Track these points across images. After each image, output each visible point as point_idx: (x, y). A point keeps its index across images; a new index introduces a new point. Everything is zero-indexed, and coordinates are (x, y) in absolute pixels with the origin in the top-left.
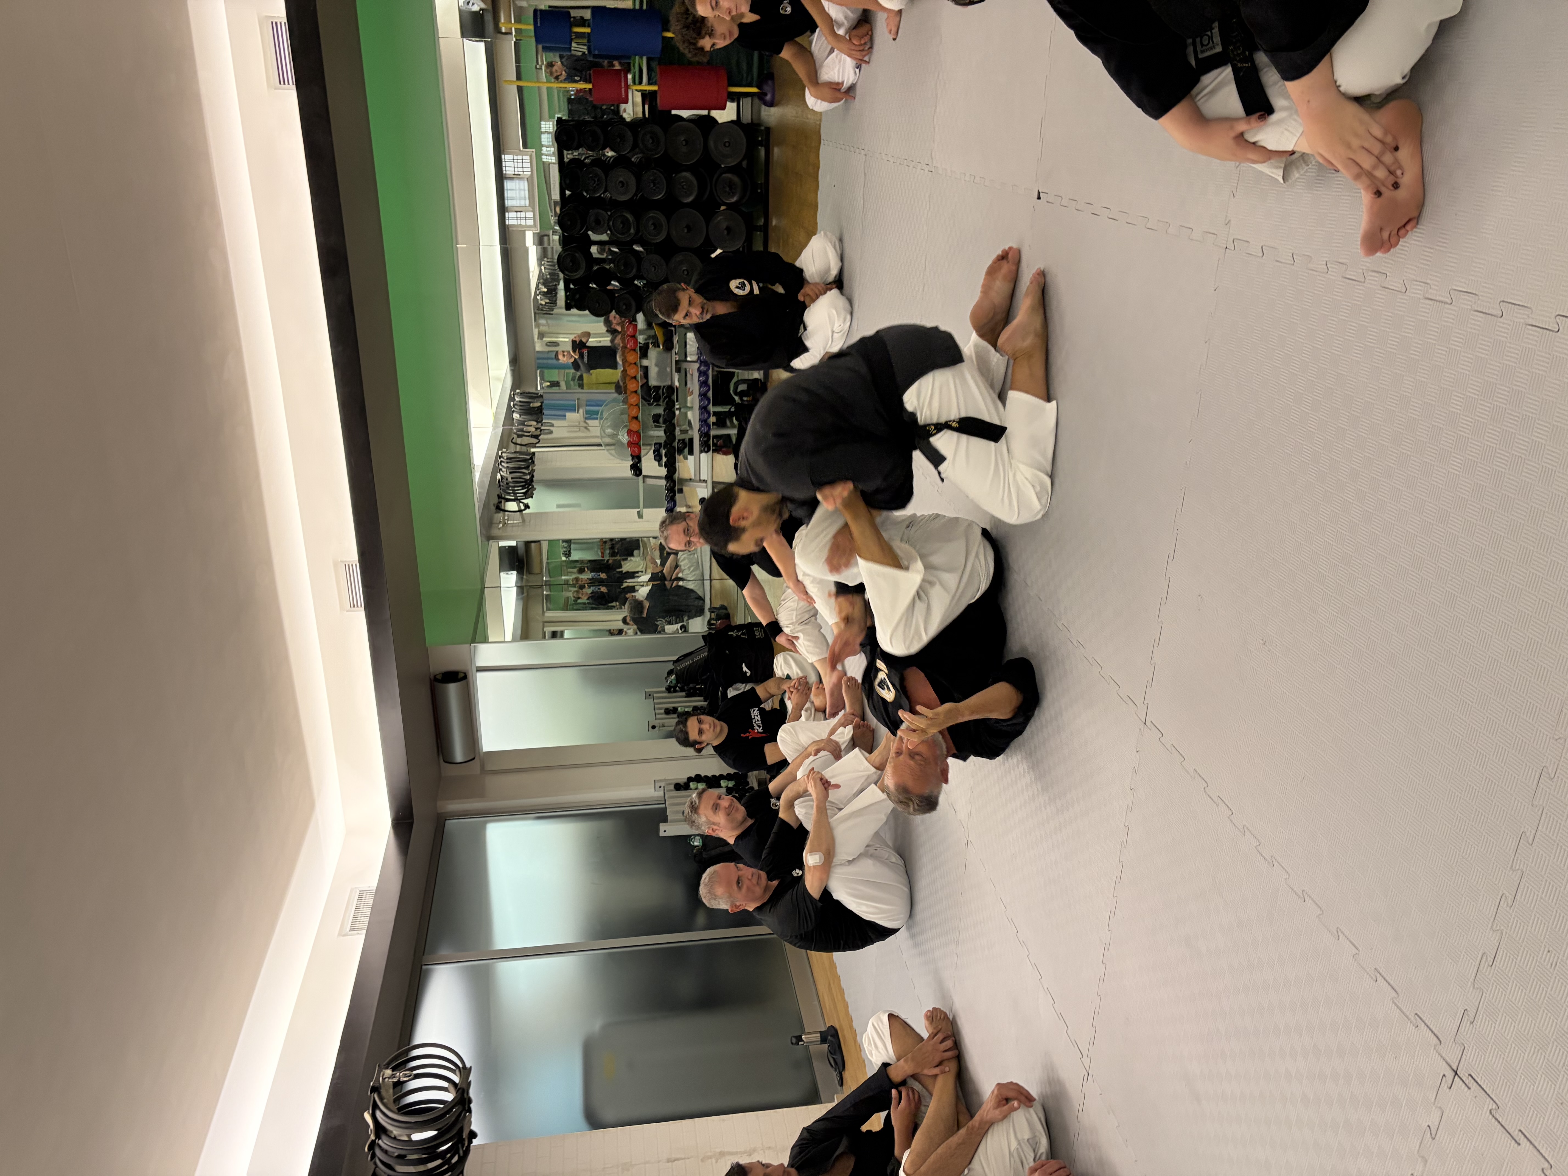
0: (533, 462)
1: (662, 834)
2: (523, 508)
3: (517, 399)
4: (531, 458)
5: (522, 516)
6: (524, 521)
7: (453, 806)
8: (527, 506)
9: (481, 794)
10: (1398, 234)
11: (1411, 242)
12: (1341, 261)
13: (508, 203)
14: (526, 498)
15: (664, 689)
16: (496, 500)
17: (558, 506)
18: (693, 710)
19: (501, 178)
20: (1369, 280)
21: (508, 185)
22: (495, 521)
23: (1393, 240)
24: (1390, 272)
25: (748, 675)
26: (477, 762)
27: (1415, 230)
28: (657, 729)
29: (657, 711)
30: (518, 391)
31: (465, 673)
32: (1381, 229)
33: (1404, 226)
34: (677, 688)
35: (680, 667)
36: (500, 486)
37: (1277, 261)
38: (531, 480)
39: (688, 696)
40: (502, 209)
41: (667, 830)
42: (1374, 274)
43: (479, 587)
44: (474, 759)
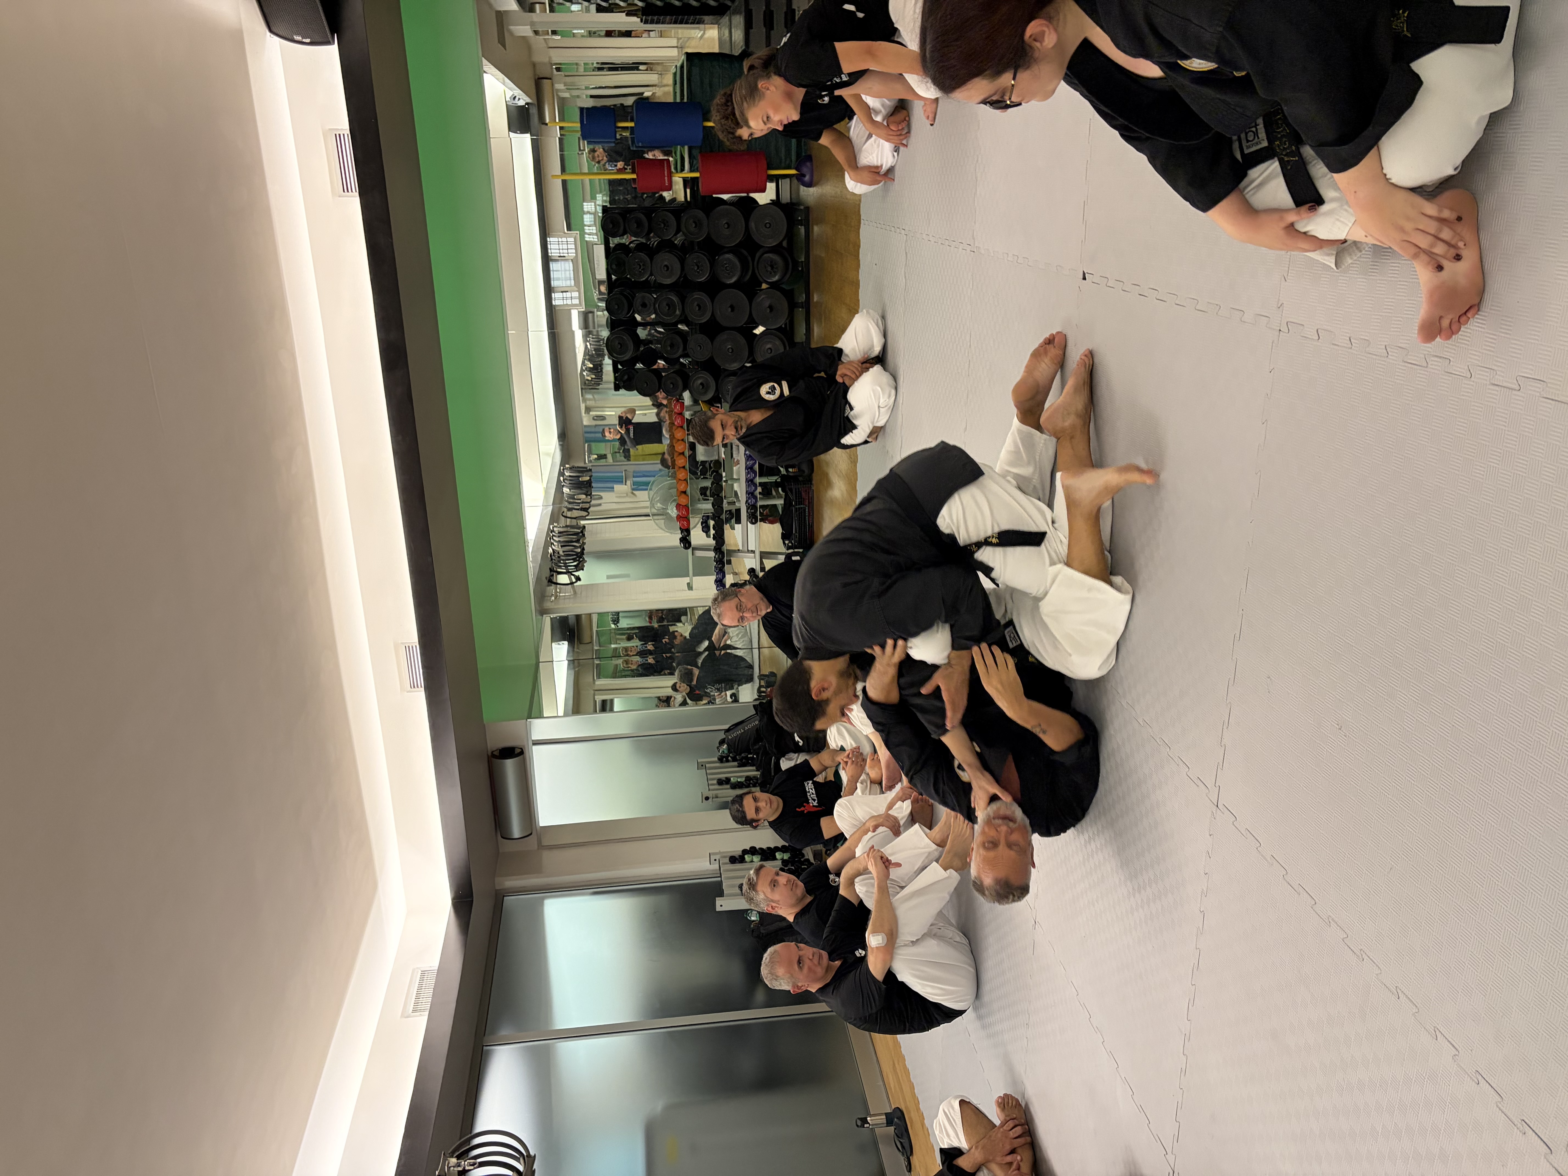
0: (584, 535)
1: (718, 909)
2: (574, 580)
3: (567, 474)
4: (582, 532)
5: (573, 588)
6: (575, 593)
7: (511, 883)
8: (578, 579)
9: (537, 870)
10: (1459, 321)
11: (1474, 328)
12: (1400, 345)
13: (554, 283)
14: (577, 571)
15: (716, 759)
16: (547, 573)
17: (609, 577)
18: (746, 780)
19: (546, 260)
20: (1432, 365)
21: (553, 266)
22: (547, 594)
23: (1454, 327)
24: (1453, 358)
25: (801, 744)
26: (533, 838)
27: (1476, 316)
28: (710, 800)
29: (710, 782)
30: (567, 466)
31: (521, 749)
32: (1441, 317)
33: (1465, 313)
34: (730, 758)
35: (732, 736)
36: (552, 559)
37: (1333, 344)
38: (582, 553)
39: (741, 765)
40: (549, 290)
41: (723, 904)
42: (1436, 359)
43: (534, 662)
44: (531, 834)
